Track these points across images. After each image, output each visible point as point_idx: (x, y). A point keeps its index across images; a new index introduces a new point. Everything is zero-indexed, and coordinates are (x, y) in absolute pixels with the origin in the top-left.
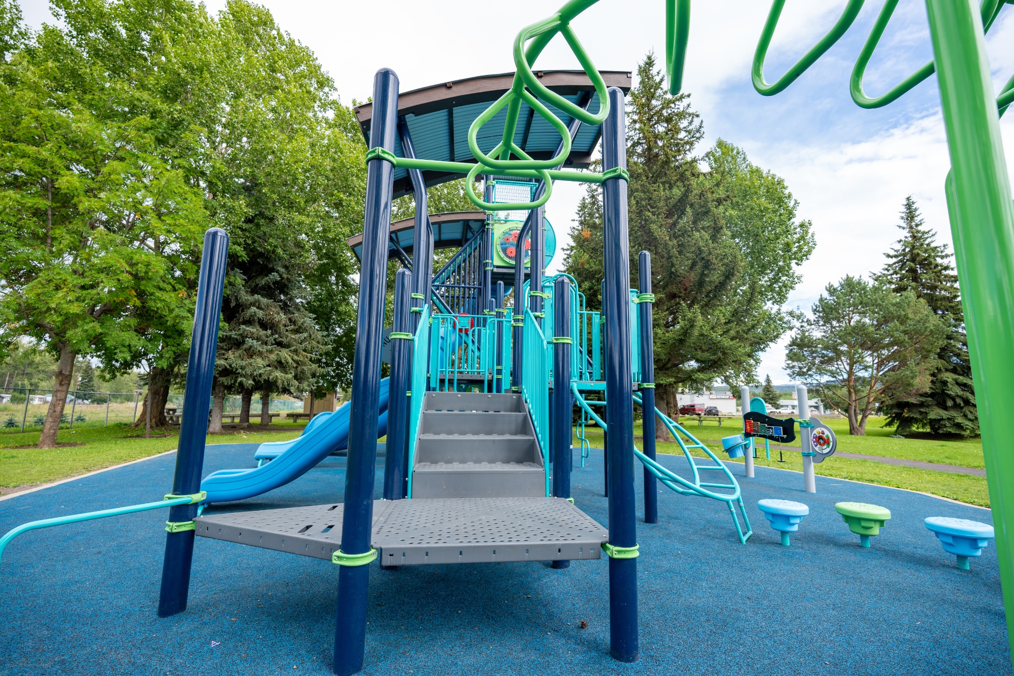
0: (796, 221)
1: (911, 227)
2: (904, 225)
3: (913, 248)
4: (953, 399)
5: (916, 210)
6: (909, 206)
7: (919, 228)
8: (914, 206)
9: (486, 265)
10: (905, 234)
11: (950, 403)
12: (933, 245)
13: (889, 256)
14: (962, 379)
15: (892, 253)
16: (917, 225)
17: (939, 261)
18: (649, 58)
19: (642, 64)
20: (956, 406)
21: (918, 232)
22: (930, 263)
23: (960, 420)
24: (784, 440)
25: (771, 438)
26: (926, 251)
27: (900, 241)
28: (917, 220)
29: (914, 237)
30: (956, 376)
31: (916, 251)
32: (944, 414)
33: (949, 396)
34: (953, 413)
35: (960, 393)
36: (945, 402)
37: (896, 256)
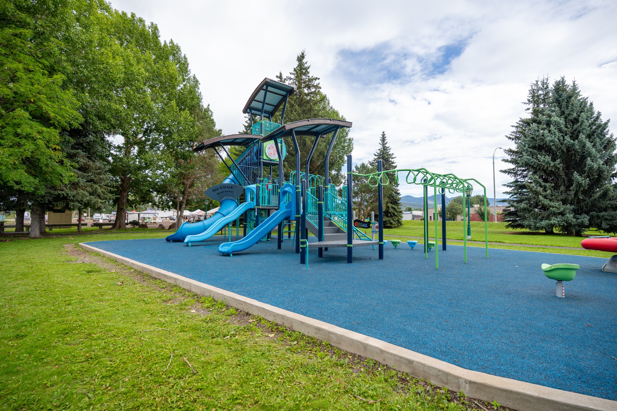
0: (349, 137)
1: (383, 145)
2: (381, 143)
3: (383, 154)
4: (390, 214)
5: (385, 137)
6: (383, 135)
7: (386, 145)
8: (385, 136)
9: (260, 159)
10: (380, 147)
11: (389, 215)
12: (389, 153)
13: (375, 155)
14: (394, 206)
15: (377, 154)
16: (385, 144)
17: (391, 159)
18: (303, 54)
19: (299, 55)
20: (391, 216)
21: (385, 147)
22: (388, 160)
23: (391, 221)
24: (367, 228)
25: (363, 227)
26: (387, 155)
27: (379, 150)
28: (386, 141)
29: (384, 149)
30: (392, 205)
31: (384, 155)
32: (387, 219)
33: (389, 212)
34: (390, 219)
35: (393, 211)
36: (388, 214)
37: (378, 156)
